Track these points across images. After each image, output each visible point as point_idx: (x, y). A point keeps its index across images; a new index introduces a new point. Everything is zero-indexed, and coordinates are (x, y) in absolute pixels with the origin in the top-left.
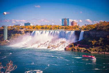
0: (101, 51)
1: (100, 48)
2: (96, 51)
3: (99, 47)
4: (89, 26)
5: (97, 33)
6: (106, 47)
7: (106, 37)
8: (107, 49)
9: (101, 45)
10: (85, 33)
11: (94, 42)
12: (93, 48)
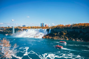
0: (59, 38)
1: (58, 37)
2: (56, 38)
4: (53, 27)
5: (57, 30)
6: (61, 36)
7: (61, 32)
8: (62, 37)
9: (59, 35)
10: (51, 30)
11: (56, 34)
12: (55, 37)
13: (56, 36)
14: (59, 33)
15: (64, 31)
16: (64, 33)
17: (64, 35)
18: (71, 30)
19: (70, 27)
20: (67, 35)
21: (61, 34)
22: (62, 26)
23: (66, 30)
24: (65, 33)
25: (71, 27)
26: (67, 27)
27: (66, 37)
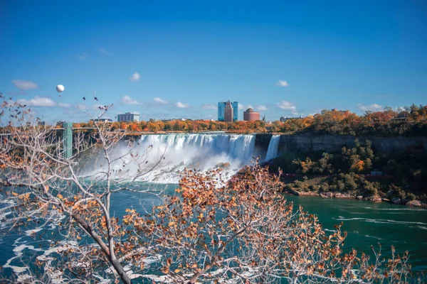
0: (325, 188)
1: (321, 183)
2: (311, 188)
3: (319, 179)
4: (293, 121)
5: (316, 140)
6: (340, 178)
7: (339, 152)
8: (342, 185)
9: (326, 172)
10: (282, 141)
11: (306, 165)
12: (303, 180)
13: (312, 174)
14: (329, 162)
15: (354, 150)
16: (355, 158)
17: (356, 171)
18: (400, 144)
19: (394, 126)
20: (373, 173)
21: (340, 164)
22: (346, 120)
23: (369, 142)
24: (363, 158)
25: (398, 125)
26: (377, 125)
27: (369, 186)
